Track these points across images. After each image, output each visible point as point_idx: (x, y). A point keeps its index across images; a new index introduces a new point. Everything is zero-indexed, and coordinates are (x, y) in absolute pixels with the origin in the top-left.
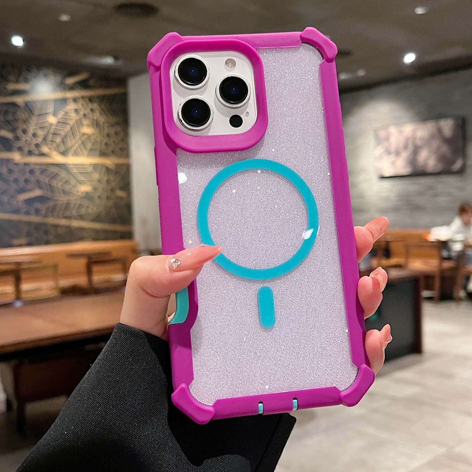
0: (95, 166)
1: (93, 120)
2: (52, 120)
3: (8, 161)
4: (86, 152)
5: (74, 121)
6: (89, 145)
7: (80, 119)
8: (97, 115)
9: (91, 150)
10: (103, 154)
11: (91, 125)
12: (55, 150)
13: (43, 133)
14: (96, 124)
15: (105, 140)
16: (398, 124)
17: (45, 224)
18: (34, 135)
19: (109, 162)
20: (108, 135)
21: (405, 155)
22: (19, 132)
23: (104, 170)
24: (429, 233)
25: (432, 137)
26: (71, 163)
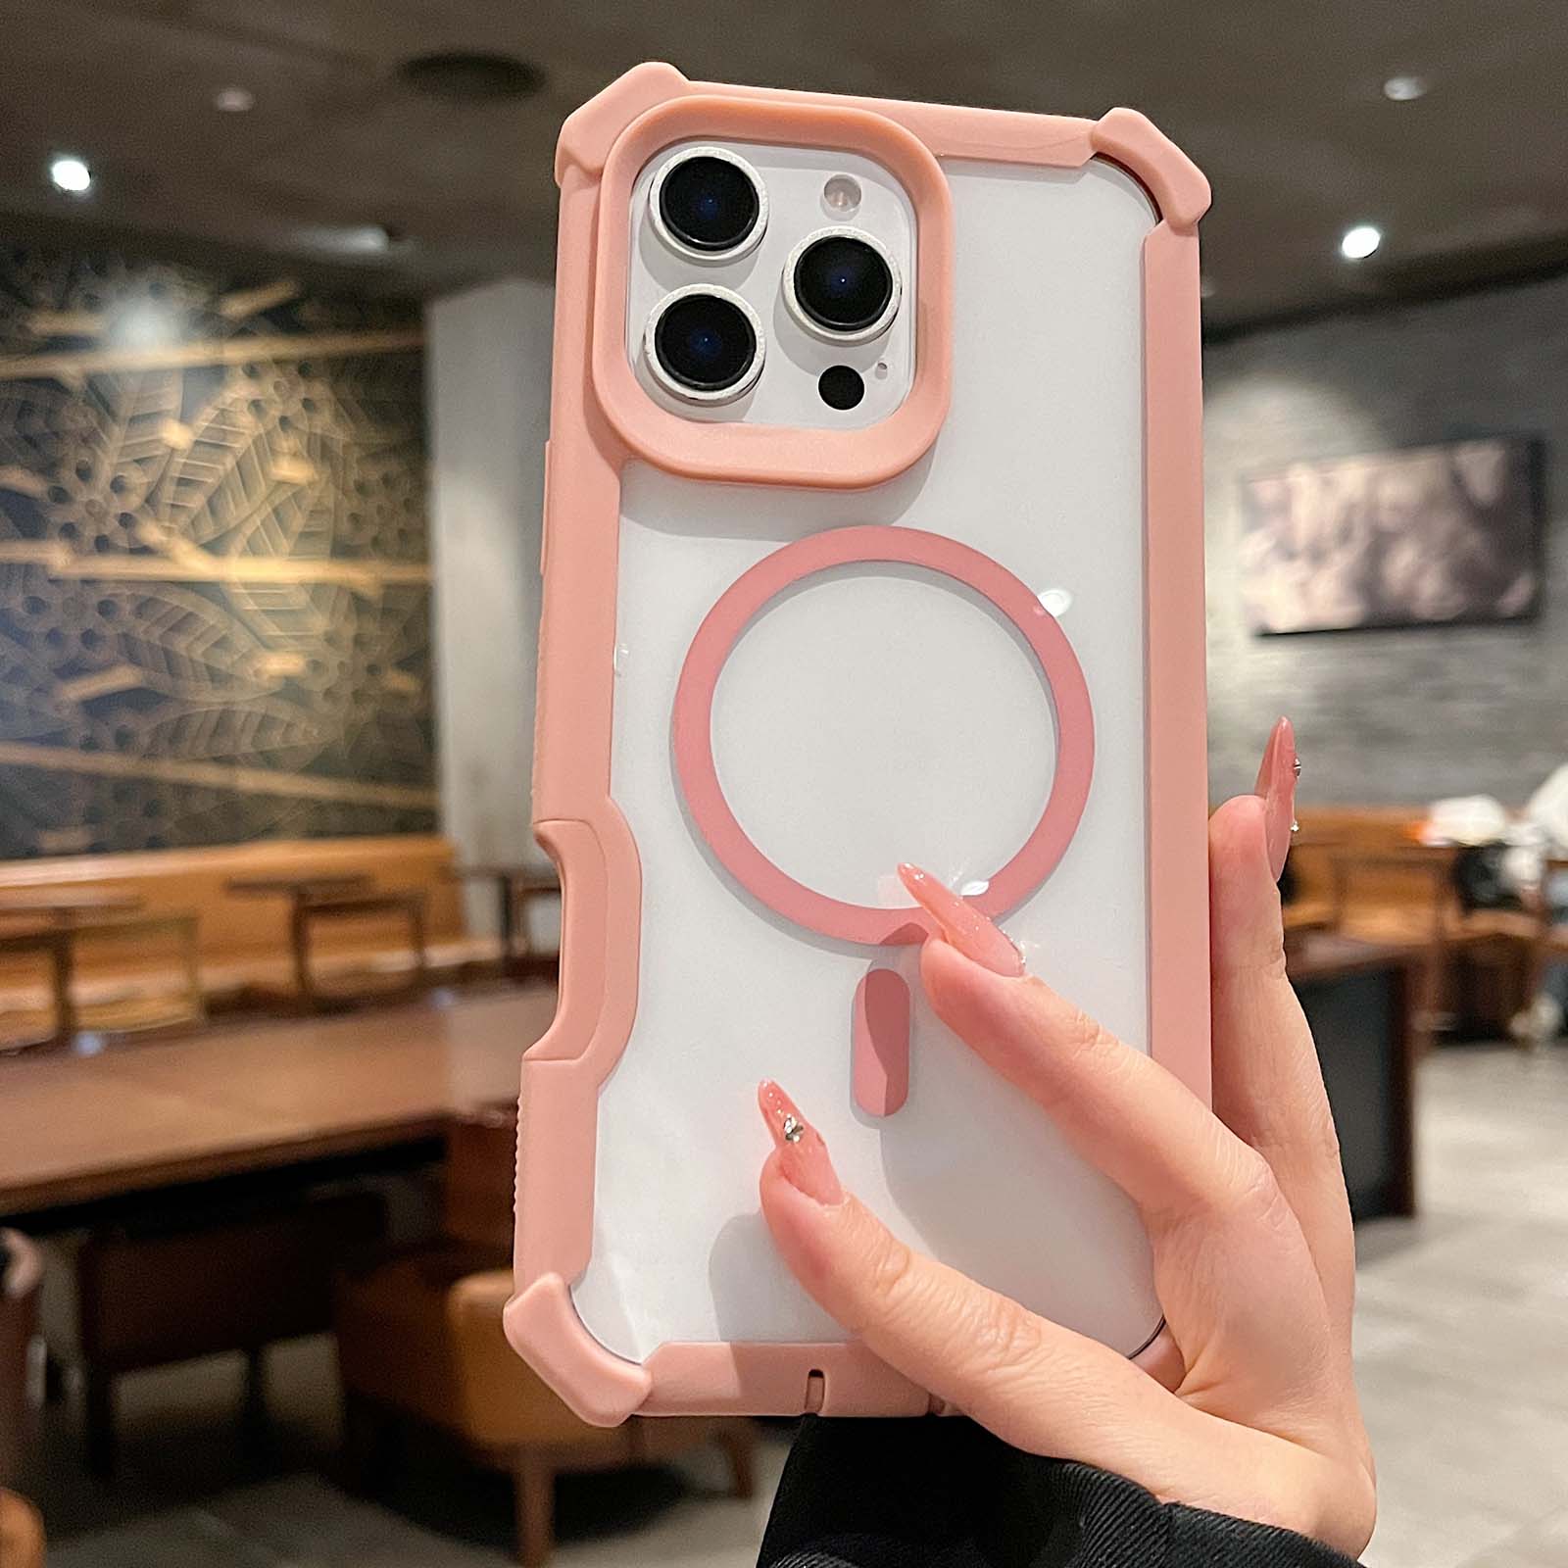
0: (317, 589)
1: (311, 436)
2: (176, 435)
3: (29, 569)
4: (286, 545)
5: (250, 441)
6: (298, 522)
7: (268, 433)
8: (324, 421)
9: (306, 536)
10: (343, 550)
11: (305, 454)
12: (185, 534)
13: (145, 480)
14: (320, 451)
15: (352, 504)
16: (1320, 461)
17: (147, 783)
18: (118, 486)
19: (363, 576)
20: (361, 488)
21: (1342, 561)
22: (68, 477)
23: (344, 603)
24: (1424, 818)
25: (1431, 502)
26: (236, 580)
